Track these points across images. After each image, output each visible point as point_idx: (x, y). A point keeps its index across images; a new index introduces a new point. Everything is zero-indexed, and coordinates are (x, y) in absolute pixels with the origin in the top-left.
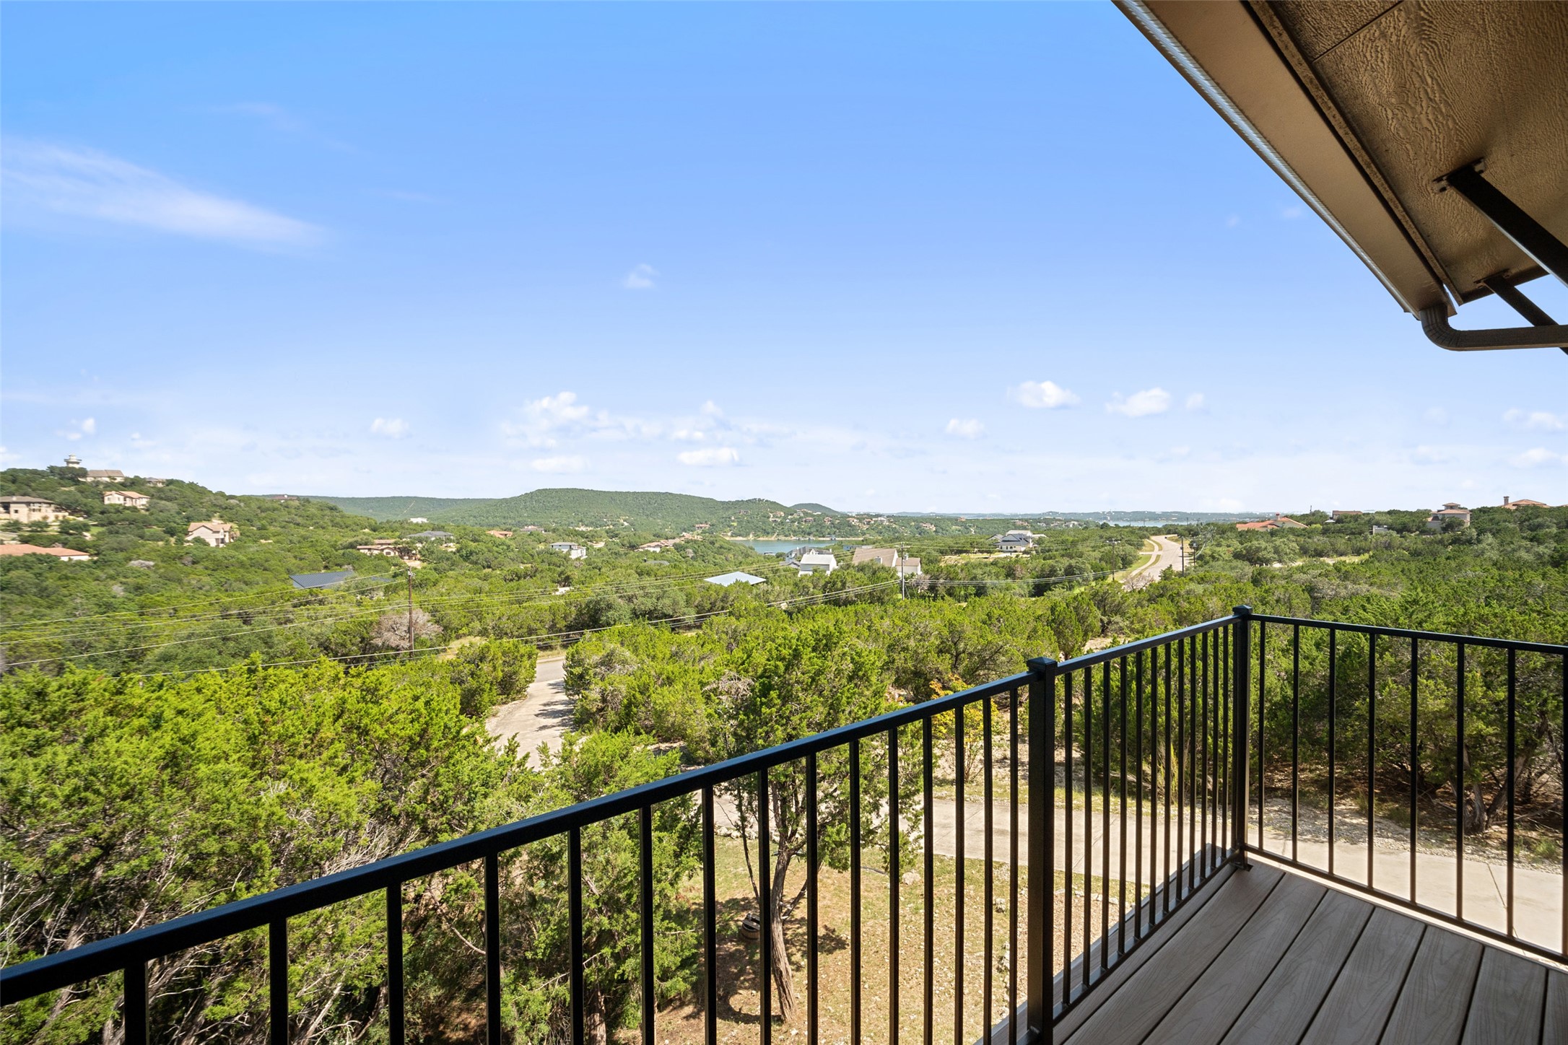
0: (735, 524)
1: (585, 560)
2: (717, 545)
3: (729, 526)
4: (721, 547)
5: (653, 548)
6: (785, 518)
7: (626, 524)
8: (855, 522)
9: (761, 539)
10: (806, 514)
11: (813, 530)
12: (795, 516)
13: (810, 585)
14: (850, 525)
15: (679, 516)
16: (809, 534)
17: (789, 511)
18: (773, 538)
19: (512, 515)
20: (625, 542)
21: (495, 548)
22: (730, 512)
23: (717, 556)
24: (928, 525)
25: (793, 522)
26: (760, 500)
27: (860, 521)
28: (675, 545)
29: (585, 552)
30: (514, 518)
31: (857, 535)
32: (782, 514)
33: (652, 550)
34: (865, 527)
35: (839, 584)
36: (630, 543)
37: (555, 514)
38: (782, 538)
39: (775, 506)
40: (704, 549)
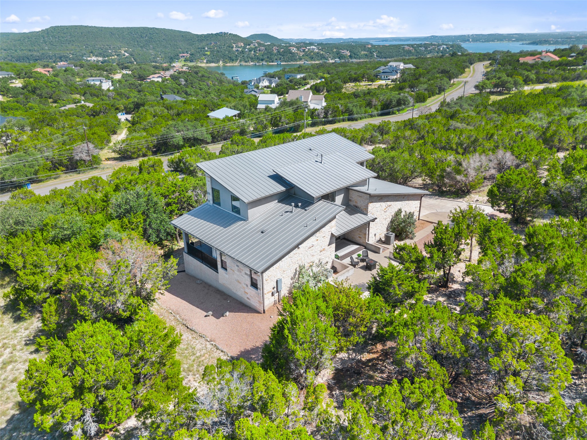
0: (208, 53)
1: (113, 90)
2: (200, 74)
3: (205, 55)
4: (203, 76)
5: (156, 78)
6: (244, 48)
7: (127, 54)
8: (294, 50)
9: (228, 64)
10: (259, 44)
11: (265, 57)
12: (252, 46)
13: (264, 120)
14: (291, 53)
15: (166, 47)
16: (262, 60)
17: (247, 41)
18: (237, 64)
19: (36, 48)
20: (136, 74)
21: (49, 84)
22: (204, 43)
23: (201, 83)
24: (345, 51)
25: (250, 51)
26: (225, 33)
27: (298, 50)
28: (171, 76)
29: (110, 83)
30: (38, 51)
31: (296, 60)
32: (242, 44)
33: (156, 80)
34: (302, 54)
35: (278, 119)
36: (139, 75)
37: (70, 47)
38: (243, 63)
39: (236, 38)
40: (192, 78)
